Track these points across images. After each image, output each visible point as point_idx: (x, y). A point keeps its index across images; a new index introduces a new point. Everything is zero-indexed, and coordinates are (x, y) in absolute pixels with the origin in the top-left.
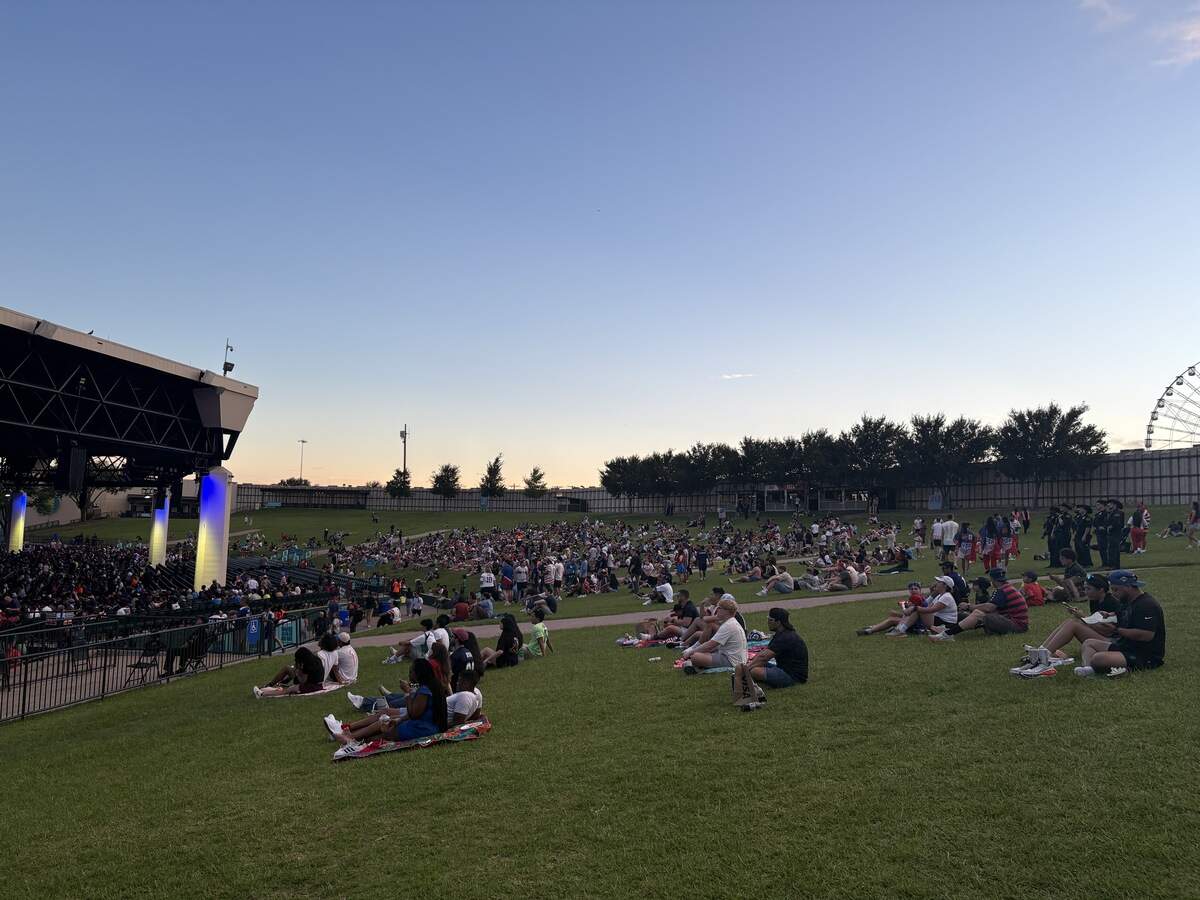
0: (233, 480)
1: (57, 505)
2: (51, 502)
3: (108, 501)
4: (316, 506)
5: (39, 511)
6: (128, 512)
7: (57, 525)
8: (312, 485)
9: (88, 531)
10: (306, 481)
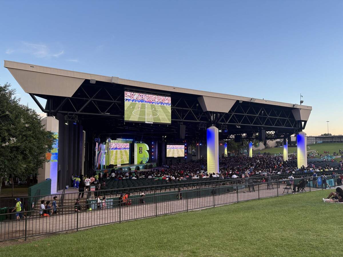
0: (306, 135)
1: (259, 145)
2: (257, 144)
3: (271, 143)
4: (335, 142)
5: (255, 146)
6: (276, 146)
7: (259, 150)
8: (333, 135)
9: (267, 151)
10: (330, 134)
